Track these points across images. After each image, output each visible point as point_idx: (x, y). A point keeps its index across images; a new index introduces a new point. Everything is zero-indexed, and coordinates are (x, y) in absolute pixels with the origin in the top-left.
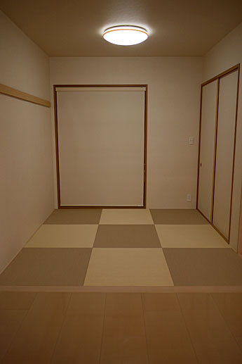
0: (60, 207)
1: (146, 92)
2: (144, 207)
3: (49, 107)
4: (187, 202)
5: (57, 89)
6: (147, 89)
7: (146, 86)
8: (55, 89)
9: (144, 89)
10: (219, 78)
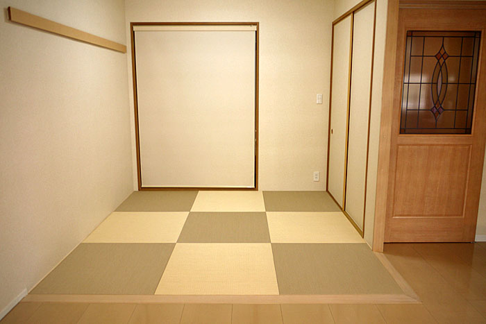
0: (141, 189)
1: (257, 33)
2: (256, 188)
3: (123, 53)
4: (313, 182)
5: (135, 28)
6: (258, 28)
7: (256, 24)
8: (132, 28)
9: (254, 28)
10: (354, 13)
